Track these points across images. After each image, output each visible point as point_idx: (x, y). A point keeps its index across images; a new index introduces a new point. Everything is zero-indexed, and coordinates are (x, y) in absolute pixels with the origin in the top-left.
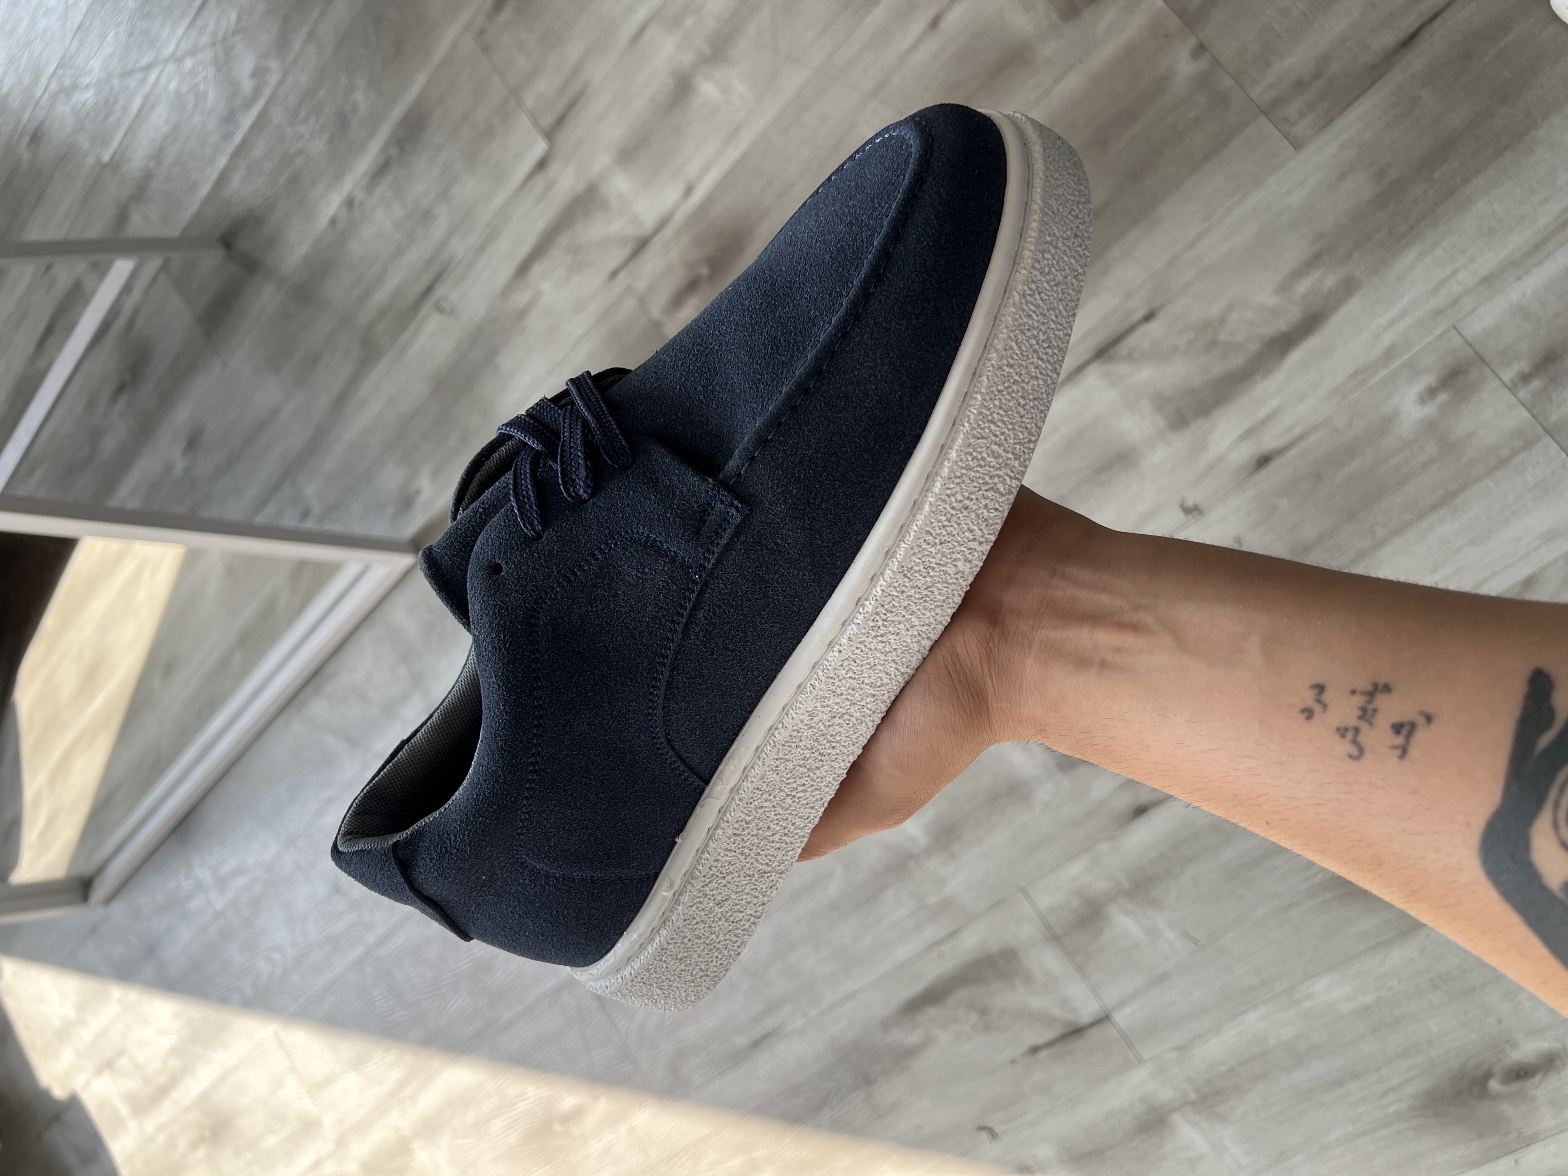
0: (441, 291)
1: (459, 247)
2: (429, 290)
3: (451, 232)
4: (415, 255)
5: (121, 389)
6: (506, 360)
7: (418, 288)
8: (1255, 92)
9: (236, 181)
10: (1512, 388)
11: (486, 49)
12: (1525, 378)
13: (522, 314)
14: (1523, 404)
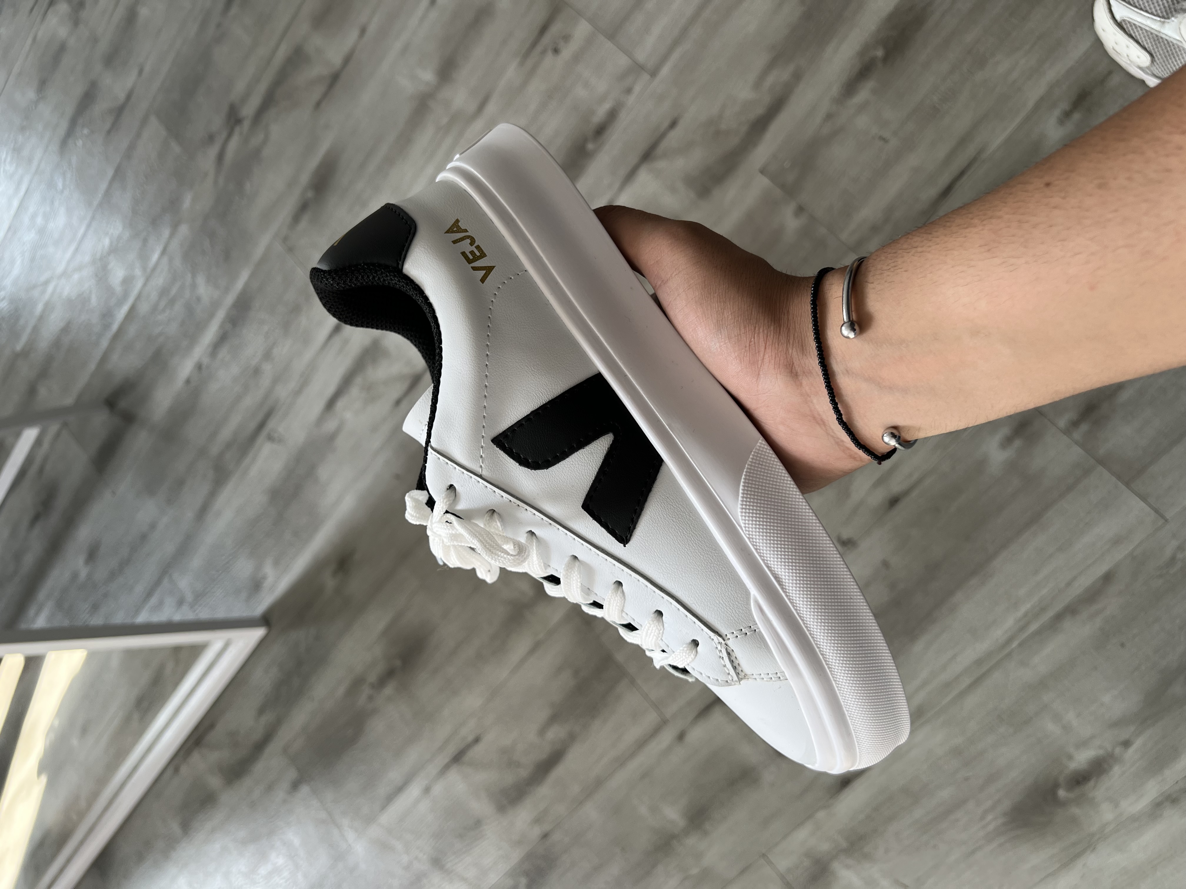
0: (271, 424)
1: (283, 392)
2: (261, 426)
3: (276, 380)
4: (249, 401)
5: (36, 518)
6: (323, 472)
7: (253, 425)
8: (844, 236)
9: (115, 357)
10: (1066, 432)
11: (291, 250)
12: (1075, 424)
13: (332, 437)
14: (1077, 443)
